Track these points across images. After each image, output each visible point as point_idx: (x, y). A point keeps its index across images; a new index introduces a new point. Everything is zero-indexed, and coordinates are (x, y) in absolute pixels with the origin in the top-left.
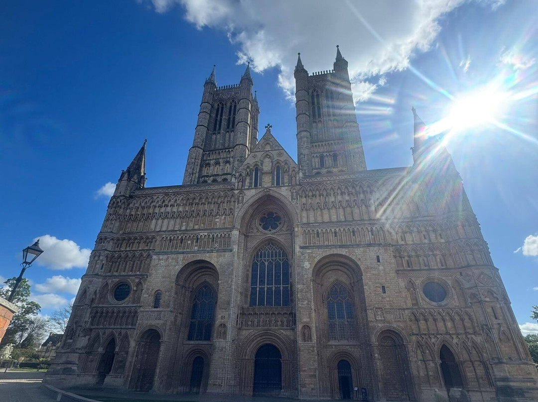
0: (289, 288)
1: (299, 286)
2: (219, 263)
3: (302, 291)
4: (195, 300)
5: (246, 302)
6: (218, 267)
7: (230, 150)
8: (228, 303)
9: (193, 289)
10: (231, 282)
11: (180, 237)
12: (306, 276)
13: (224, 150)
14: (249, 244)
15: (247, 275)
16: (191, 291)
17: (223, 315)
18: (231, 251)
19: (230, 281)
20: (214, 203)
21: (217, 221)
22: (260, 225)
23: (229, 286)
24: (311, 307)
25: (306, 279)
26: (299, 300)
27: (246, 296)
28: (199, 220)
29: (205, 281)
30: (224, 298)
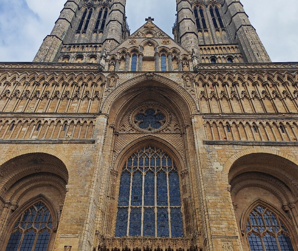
0: (182, 211)
1: (209, 198)
2: (71, 159)
3: (215, 206)
4: (16, 225)
5: (109, 229)
6: (67, 164)
7: (98, 45)
8: (81, 222)
9: (17, 206)
10: (90, 187)
11: (10, 122)
12: (218, 182)
13: (89, 45)
14: (118, 144)
15: (113, 186)
16: (13, 211)
17: (68, 244)
18: (93, 142)
19: (87, 186)
20: (72, 86)
21: (74, 106)
22: (135, 122)
23: (85, 194)
24: (234, 234)
25: (219, 187)
26: (211, 220)
27: (110, 220)
28: (45, 103)
29: (40, 196)
30: (73, 213)
